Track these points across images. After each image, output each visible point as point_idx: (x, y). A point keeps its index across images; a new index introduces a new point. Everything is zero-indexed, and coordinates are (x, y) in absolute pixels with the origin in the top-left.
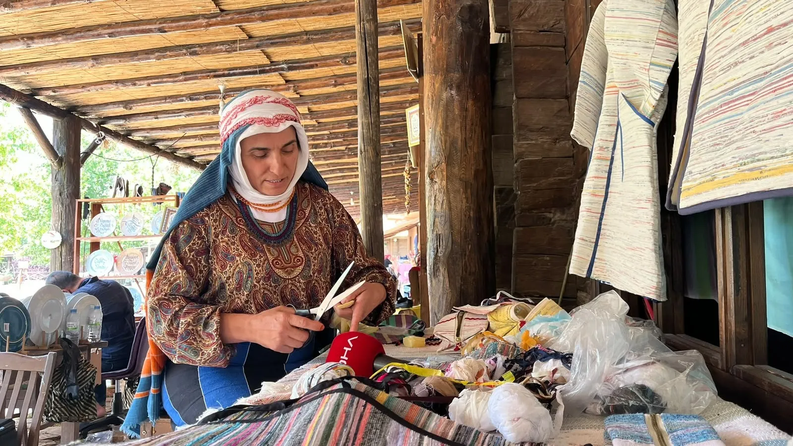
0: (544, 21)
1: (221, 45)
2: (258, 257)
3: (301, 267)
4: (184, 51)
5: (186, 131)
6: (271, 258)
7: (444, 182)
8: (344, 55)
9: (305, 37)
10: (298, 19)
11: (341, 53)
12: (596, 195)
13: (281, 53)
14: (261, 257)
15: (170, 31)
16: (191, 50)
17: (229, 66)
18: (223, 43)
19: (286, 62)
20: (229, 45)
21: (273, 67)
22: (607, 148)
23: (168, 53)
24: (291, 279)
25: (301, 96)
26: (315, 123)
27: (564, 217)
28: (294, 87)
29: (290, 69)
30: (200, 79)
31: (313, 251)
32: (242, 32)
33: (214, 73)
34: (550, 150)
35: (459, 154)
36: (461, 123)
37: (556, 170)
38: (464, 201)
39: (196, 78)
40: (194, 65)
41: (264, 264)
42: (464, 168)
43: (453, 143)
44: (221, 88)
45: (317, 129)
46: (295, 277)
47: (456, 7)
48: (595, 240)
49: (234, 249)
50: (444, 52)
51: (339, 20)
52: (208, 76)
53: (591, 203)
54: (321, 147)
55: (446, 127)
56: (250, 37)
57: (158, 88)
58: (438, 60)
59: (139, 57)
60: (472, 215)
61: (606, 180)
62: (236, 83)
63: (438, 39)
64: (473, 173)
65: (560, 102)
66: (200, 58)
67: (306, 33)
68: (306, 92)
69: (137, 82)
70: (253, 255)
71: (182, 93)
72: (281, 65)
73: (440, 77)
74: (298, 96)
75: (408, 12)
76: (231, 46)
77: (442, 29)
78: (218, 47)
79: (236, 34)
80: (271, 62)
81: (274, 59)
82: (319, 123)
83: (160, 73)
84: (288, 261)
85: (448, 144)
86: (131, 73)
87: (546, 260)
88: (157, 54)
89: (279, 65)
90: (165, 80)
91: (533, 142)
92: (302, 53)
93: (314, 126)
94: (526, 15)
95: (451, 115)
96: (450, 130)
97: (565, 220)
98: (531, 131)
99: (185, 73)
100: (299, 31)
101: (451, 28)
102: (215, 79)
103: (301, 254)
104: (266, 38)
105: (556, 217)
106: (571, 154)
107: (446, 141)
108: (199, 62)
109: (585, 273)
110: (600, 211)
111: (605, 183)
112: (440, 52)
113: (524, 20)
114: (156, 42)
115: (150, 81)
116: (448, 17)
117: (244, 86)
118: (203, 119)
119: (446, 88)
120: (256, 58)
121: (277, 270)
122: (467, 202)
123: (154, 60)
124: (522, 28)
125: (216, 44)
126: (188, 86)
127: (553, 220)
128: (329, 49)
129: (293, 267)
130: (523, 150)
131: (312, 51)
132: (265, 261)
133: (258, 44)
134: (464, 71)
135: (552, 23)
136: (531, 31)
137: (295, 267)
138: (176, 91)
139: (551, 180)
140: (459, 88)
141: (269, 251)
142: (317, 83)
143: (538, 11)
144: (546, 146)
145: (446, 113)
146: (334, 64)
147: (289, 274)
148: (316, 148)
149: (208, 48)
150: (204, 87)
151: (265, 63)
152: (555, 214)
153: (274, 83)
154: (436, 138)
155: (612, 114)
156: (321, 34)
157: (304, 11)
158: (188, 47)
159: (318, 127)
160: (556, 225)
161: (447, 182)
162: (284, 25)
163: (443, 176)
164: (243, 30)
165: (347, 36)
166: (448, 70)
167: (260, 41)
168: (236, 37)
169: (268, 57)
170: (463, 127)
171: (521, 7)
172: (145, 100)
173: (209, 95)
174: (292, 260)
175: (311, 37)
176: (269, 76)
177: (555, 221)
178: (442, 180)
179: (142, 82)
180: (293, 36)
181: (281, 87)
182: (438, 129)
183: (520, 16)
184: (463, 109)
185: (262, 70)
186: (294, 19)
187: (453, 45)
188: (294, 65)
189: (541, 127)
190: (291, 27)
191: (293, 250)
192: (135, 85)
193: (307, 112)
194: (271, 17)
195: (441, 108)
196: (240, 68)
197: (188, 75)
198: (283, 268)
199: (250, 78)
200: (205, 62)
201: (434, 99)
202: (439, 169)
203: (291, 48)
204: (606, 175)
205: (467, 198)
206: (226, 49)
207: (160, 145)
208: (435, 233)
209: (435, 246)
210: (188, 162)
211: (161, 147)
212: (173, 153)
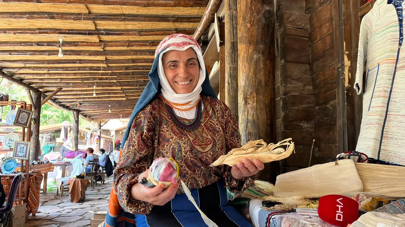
0: (300, 23)
1: (71, 15)
2: (183, 138)
3: (211, 145)
4: (46, 16)
5: (26, 63)
6: (191, 139)
7: (255, 104)
8: (139, 30)
9: (123, 17)
10: (123, 6)
11: (138, 28)
12: (382, 116)
13: (103, 25)
14: (185, 138)
15: (44, 2)
16: (51, 16)
17: (69, 28)
18: (72, 14)
19: (105, 30)
20: (76, 16)
21: (97, 32)
22: (388, 91)
23: (35, 15)
24: (205, 152)
25: (104, 50)
26: (106, 66)
27: (308, 126)
28: (104, 44)
29: (107, 34)
30: (50, 34)
31: (217, 136)
32: (87, 9)
33: (60, 31)
34: (303, 90)
35: (263, 89)
36: (264, 72)
37: (306, 101)
38: (266, 115)
39: (47, 33)
40: (47, 25)
41: (188, 142)
42: (265, 96)
43: (260, 82)
44: (61, 41)
45: (107, 69)
46: (208, 151)
47: (262, 10)
48: (380, 140)
49: (168, 134)
50: (255, 33)
51: (145, 10)
52: (55, 32)
53: (380, 120)
54: (104, 80)
55: (255, 74)
56: (90, 13)
57: (18, 36)
58: (251, 36)
59: (16, 16)
60: (269, 122)
61: (386, 108)
62: (69, 38)
63: (252, 26)
64: (269, 100)
65: (306, 66)
66: (53, 21)
67: (124, 15)
68: (107, 48)
69: (7, 31)
70: (180, 138)
71: (32, 41)
72: (102, 31)
73: (252, 46)
74: (103, 50)
75: (183, 11)
76: (77, 17)
77: (254, 21)
78: (68, 16)
79: (82, 10)
80: (96, 29)
81: (98, 28)
82: (108, 66)
83: (23, 27)
84: (202, 141)
85: (257, 83)
86: (5, 25)
87: (301, 148)
88: (28, 15)
89: (101, 31)
90: (26, 32)
91: (294, 85)
92: (116, 26)
93: (105, 67)
94: (291, 19)
95: (258, 68)
96: (258, 75)
97: (309, 127)
98: (293, 80)
99: (40, 29)
100: (120, 13)
101: (259, 21)
102: (57, 35)
103: (209, 137)
104: (99, 15)
105: (305, 125)
106: (313, 93)
107: (255, 82)
108: (51, 23)
109: (377, 157)
110: (383, 124)
111: (386, 110)
112: (252, 33)
113: (290, 22)
114: (29, 8)
115: (16, 32)
116: (258, 14)
117: (74, 41)
118: (39, 58)
119: (257, 53)
120: (89, 25)
121: (196, 147)
122: (267, 115)
123: (26, 19)
124: (289, 26)
125: (68, 14)
126: (39, 37)
127: (303, 127)
128: (132, 26)
129: (206, 145)
130: (290, 89)
131: (122, 26)
132: (188, 140)
133: (94, 18)
134: (266, 45)
135: (303, 25)
136: (294, 28)
137: (207, 145)
138: (29, 39)
139: (304, 106)
140: (263, 53)
141: (189, 135)
142: (118, 44)
143: (296, 18)
144: (301, 88)
145: (256, 66)
146: (133, 34)
147: (204, 149)
148: (101, 80)
149: (63, 16)
150: (48, 39)
151: (92, 29)
152: (304, 124)
153: (92, 41)
154: (249, 79)
155: (391, 74)
156: (133, 17)
157: (130, 2)
158: (49, 13)
159: (107, 68)
160: (305, 130)
161: (256, 104)
162: (113, 9)
163: (254, 100)
164: (87, 8)
165: (147, 20)
166: (257, 44)
167: (96, 16)
168: (82, 12)
169: (96, 25)
170: (265, 74)
171: (288, 15)
172: (7, 43)
173: (50, 44)
174: (205, 140)
175: (127, 17)
176: (91, 37)
177: (304, 128)
178: (253, 103)
179: (10, 32)
180: (116, 16)
181: (96, 44)
182: (251, 74)
183: (288, 19)
184: (265, 65)
185: (90, 33)
186: (120, 6)
187: (260, 30)
188: (109, 32)
189: (298, 78)
190: (116, 10)
191: (204, 135)
192: (5, 32)
193: (104, 59)
194: (110, 3)
195: (253, 63)
196: (76, 30)
197: (42, 31)
198: (200, 145)
199: (80, 36)
200: (55, 24)
201: (249, 58)
202: (252, 96)
203: (111, 22)
204: (386, 105)
205: (267, 113)
206: (74, 18)
207: (5, 71)
208: (247, 131)
209: (248, 139)
210: (20, 82)
211: (5, 72)
212: (11, 76)
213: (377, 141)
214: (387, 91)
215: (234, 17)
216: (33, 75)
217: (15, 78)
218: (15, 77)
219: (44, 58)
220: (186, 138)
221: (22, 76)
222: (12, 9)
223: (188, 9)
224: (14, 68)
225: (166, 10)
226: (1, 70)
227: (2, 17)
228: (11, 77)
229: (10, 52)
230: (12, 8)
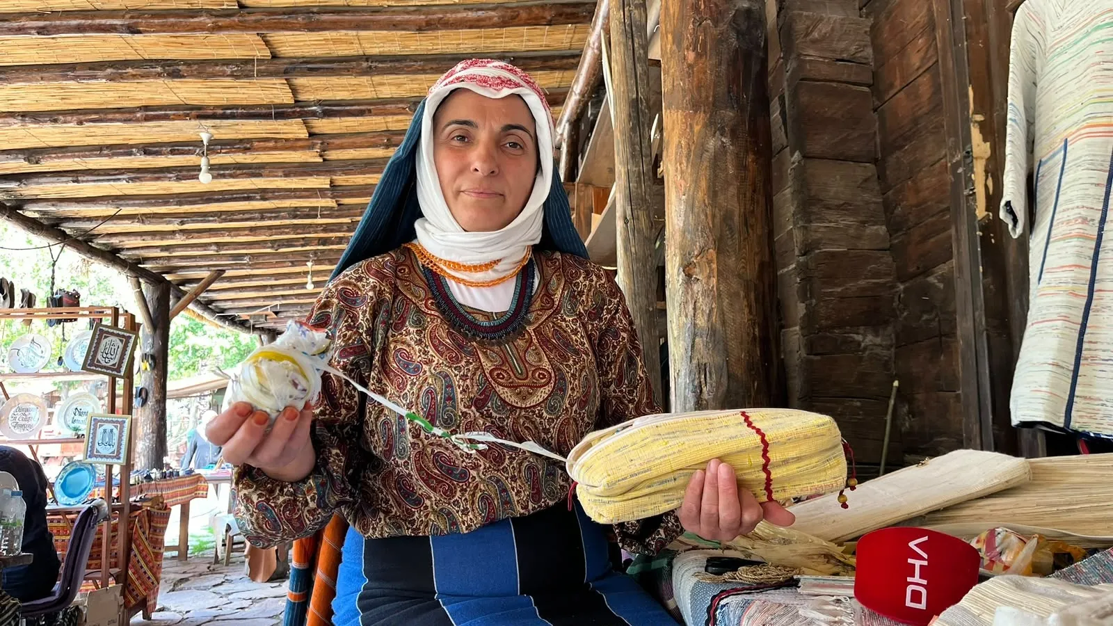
0: (843, 45)
1: (224, 65)
2: (463, 363)
3: (547, 389)
4: (159, 69)
5: (121, 205)
6: (488, 366)
7: (714, 281)
8: (413, 99)
9: (365, 65)
10: (363, 33)
11: (409, 95)
12: (1076, 295)
13: (315, 88)
15: (148, 32)
16: (172, 69)
17: (225, 103)
18: (226, 62)
19: (319, 103)
20: (237, 66)
21: (298, 110)
22: (1093, 220)
23: (130, 70)
24: (525, 408)
25: (324, 160)
26: (335, 205)
27: (878, 340)
28: (322, 144)
29: (327, 114)
30: (173, 119)
31: (571, 362)
32: (265, 47)
33: (200, 112)
34: (859, 238)
35: (736, 236)
36: (739, 189)
37: (869, 268)
38: (746, 311)
39: (166, 118)
40: (165, 96)
41: (474, 374)
42: (744, 258)
43: (727, 217)
44: (205, 137)
45: (336, 213)
46: (534, 406)
47: (727, 10)
48: (1072, 368)
49: (420, 351)
50: (709, 77)
51: (422, 43)
52: (187, 115)
53: (1070, 307)
54: (332, 244)
55: (713, 193)
56: (274, 56)
57: (92, 130)
58: (699, 88)
59: (78, 73)
60: (757, 333)
61: (1089, 271)
62: (230, 131)
63: (699, 56)
64: (757, 266)
65: (865, 167)
66: (179, 85)
67: (367, 58)
68: (333, 155)
69: (61, 117)
70: (454, 361)
71: (131, 142)
72: (312, 106)
73: (702, 115)
74: (321, 160)
75: (529, 41)
76: (242, 69)
77: (704, 42)
78: (218, 68)
79: (253, 50)
80: (296, 101)
81: (302, 97)
82: (339, 205)
83: (102, 104)
84: (521, 374)
85: (717, 220)
86: (53, 101)
87: (857, 407)
88: (109, 71)
89: (310, 106)
90: (110, 116)
91: (832, 224)
92: (348, 90)
93: (331, 208)
94: (816, 35)
95: (722, 175)
96: (721, 198)
97: (880, 345)
98: (829, 208)
99: (146, 108)
100: (356, 53)
101: (720, 41)
102: (197, 122)
103: (546, 365)
104: (301, 60)
105: (867, 340)
106: (887, 245)
107: (714, 216)
108: (175, 91)
109: (1062, 420)
110: (1080, 320)
111: (1088, 277)
112: (701, 76)
113: (814, 42)
114: (112, 50)
115: (82, 117)
116: (716, 23)
117: (241, 137)
118: (154, 188)
119: (715, 133)
120: (275, 92)
121: (499, 389)
122: (750, 312)
123: (104, 81)
124: (812, 53)
125: (216, 62)
126: (146, 129)
127: (863, 345)
128: (394, 88)
129: (531, 387)
130: (820, 235)
131: (365, 89)
132: (477, 369)
133: (287, 69)
134: (742, 109)
135: (853, 49)
136: (825, 58)
137: (536, 387)
138: (121, 137)
139: (862, 283)
140: (734, 134)
141: (485, 353)
142: (359, 140)
143: (833, 29)
144: (852, 231)
145: (714, 171)
146: (397, 111)
147: (524, 398)
148: (324, 245)
149: (203, 68)
150: (172, 135)
151: (285, 102)
152: (865, 336)
153: (290, 136)
154: (696, 210)
155: (1100, 167)
156: (391, 61)
157: (379, 21)
158: (165, 63)
159: (337, 211)
160: (867, 353)
161: (718, 280)
162: (335, 41)
163: (711, 270)
164: (267, 43)
165: (432, 68)
166: (715, 106)
167: (292, 63)
168: (254, 54)
169: (294, 91)
170: (741, 194)
171: (808, 23)
172: (64, 150)
173: (176, 148)
174: (530, 373)
175: (374, 64)
176: (285, 124)
177: (865, 348)
178: (709, 277)
179: (69, 118)
180: (346, 61)
181: (300, 144)
182: (700, 195)
183: (807, 35)
184: (741, 167)
185: (280, 113)
186: (354, 33)
187: (724, 67)
188: (331, 109)
189: (842, 202)
190: (344, 46)
191: (531, 358)
192: (55, 121)
193: (328, 186)
194: (325, 25)
195: (706, 164)
196: (244, 107)
197: (152, 113)
198: (512, 386)
199: (255, 125)
200: (187, 92)
201: (693, 148)
202: (704, 259)
203: (334, 80)
204: (1090, 263)
205: (750, 306)
206: (232, 72)
207: (67, 228)
208: (695, 361)
209: (696, 383)
210: (110, 258)
211: (68, 231)
212: (86, 241)
213: (1060, 371)
214: (1089, 218)
215: (636, 27)
216: (144, 237)
217: (98, 247)
218: (98, 244)
219: (169, 188)
220: (471, 363)
221: (115, 241)
222: (66, 56)
223: (542, 33)
224: (90, 219)
225: (481, 37)
226: (58, 225)
227: (42, 79)
228: (84, 243)
229: (75, 175)
230: (65, 53)
